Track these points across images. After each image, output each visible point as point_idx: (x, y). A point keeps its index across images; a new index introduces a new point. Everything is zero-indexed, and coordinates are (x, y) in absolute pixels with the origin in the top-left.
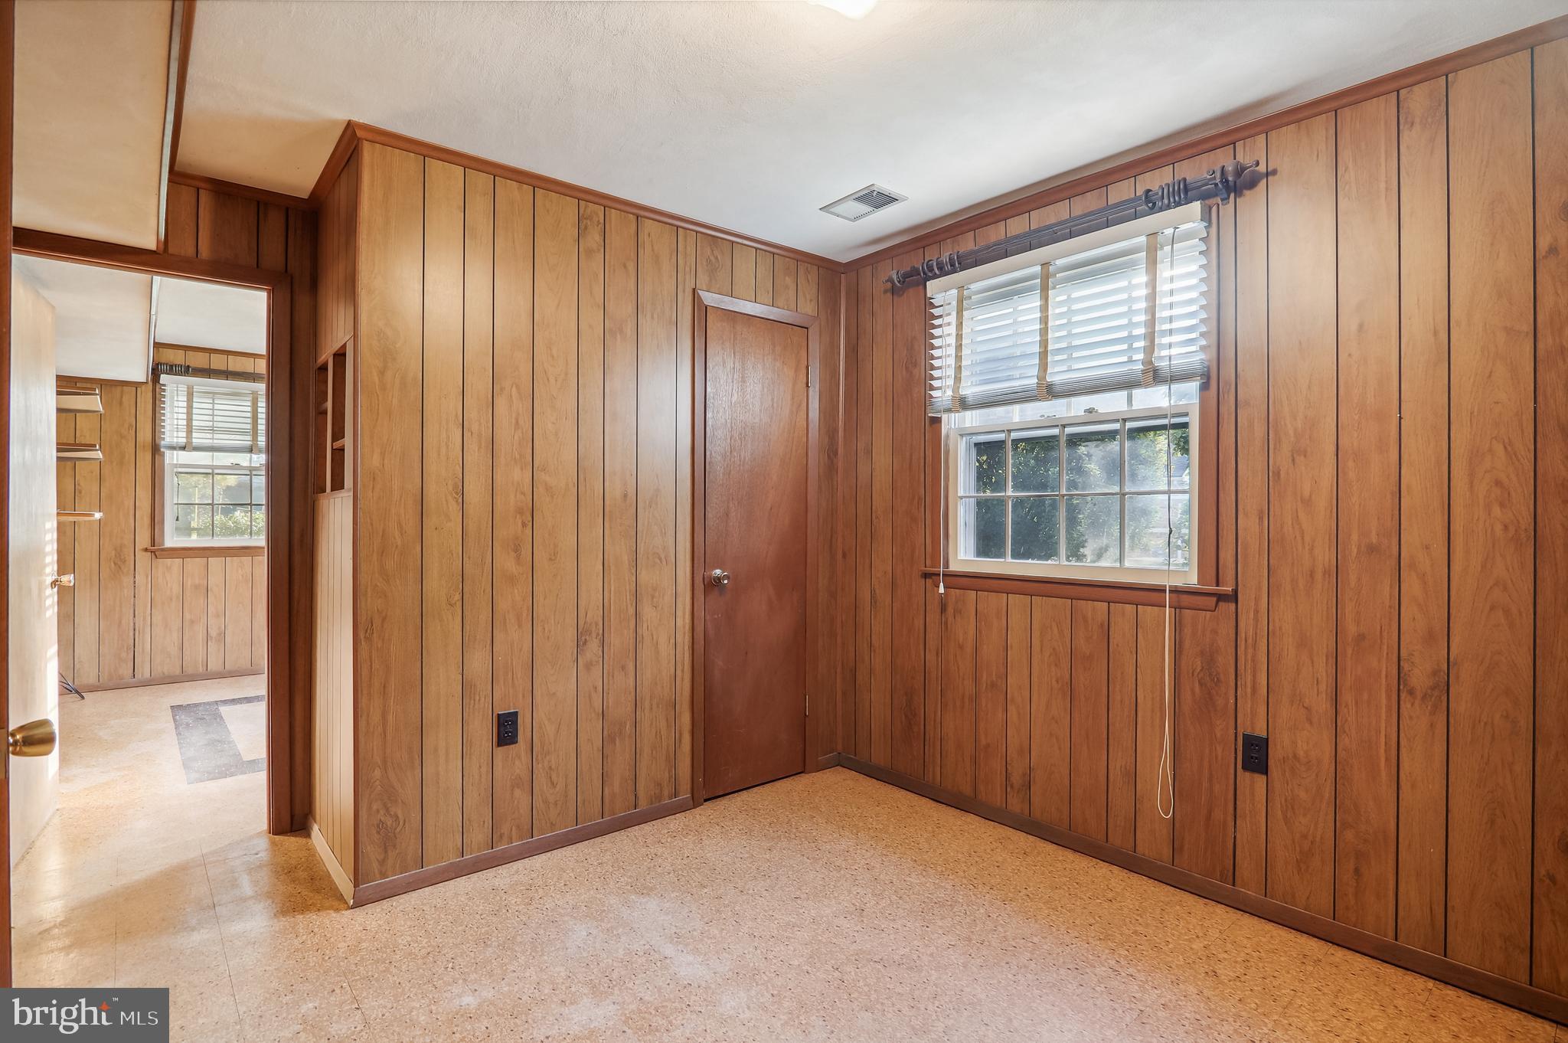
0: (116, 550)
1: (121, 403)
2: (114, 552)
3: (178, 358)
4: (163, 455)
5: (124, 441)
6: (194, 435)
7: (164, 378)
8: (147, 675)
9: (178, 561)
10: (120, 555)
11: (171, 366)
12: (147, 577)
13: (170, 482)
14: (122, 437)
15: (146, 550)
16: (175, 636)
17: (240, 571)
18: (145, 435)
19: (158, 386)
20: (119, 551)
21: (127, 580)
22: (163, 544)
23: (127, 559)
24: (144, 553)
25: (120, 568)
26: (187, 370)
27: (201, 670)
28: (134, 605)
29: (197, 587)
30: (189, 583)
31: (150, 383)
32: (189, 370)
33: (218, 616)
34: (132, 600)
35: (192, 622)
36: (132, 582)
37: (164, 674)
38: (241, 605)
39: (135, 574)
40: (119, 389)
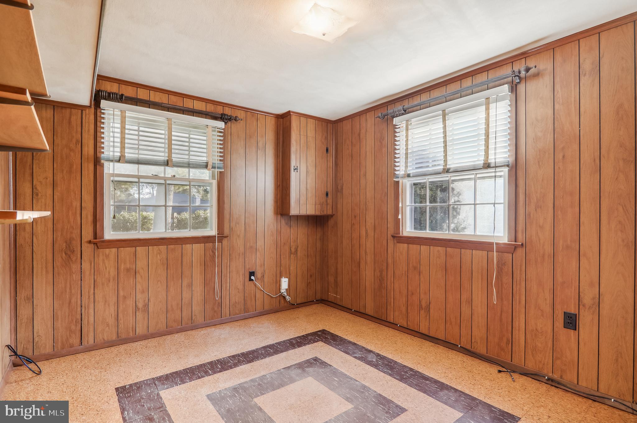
0: (66, 243)
1: (70, 122)
2: (65, 244)
3: (113, 88)
4: (102, 166)
5: (72, 154)
6: (127, 150)
7: (104, 103)
8: (91, 342)
9: (114, 250)
10: (70, 247)
11: (109, 94)
12: (91, 264)
13: (108, 188)
14: (71, 150)
15: (90, 242)
16: (112, 310)
17: (158, 256)
18: (89, 150)
19: (98, 110)
20: (69, 243)
21: (75, 267)
22: (103, 237)
23: (75, 249)
24: (88, 245)
25: (70, 257)
26: (120, 98)
27: (131, 335)
28: (81, 287)
29: (128, 270)
30: (122, 267)
31: (93, 106)
32: (122, 98)
33: (143, 292)
34: (80, 282)
35: (125, 297)
36: (79, 269)
37: (104, 339)
38: (159, 282)
39: (81, 262)
40: (68, 111)
